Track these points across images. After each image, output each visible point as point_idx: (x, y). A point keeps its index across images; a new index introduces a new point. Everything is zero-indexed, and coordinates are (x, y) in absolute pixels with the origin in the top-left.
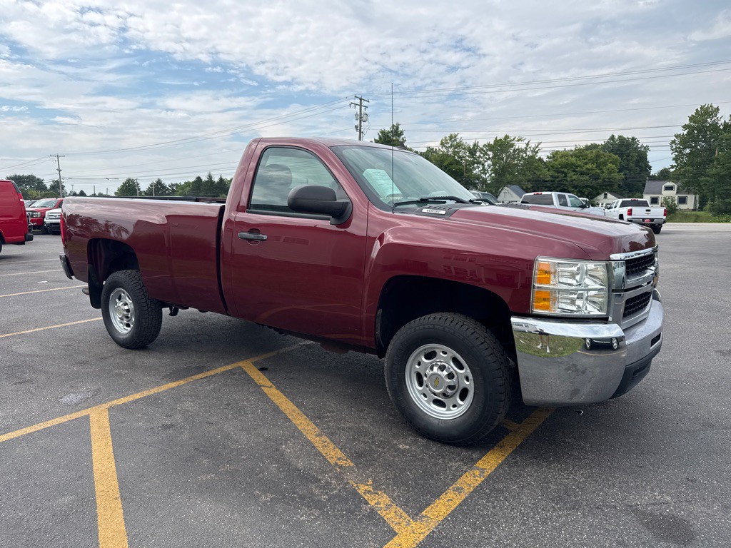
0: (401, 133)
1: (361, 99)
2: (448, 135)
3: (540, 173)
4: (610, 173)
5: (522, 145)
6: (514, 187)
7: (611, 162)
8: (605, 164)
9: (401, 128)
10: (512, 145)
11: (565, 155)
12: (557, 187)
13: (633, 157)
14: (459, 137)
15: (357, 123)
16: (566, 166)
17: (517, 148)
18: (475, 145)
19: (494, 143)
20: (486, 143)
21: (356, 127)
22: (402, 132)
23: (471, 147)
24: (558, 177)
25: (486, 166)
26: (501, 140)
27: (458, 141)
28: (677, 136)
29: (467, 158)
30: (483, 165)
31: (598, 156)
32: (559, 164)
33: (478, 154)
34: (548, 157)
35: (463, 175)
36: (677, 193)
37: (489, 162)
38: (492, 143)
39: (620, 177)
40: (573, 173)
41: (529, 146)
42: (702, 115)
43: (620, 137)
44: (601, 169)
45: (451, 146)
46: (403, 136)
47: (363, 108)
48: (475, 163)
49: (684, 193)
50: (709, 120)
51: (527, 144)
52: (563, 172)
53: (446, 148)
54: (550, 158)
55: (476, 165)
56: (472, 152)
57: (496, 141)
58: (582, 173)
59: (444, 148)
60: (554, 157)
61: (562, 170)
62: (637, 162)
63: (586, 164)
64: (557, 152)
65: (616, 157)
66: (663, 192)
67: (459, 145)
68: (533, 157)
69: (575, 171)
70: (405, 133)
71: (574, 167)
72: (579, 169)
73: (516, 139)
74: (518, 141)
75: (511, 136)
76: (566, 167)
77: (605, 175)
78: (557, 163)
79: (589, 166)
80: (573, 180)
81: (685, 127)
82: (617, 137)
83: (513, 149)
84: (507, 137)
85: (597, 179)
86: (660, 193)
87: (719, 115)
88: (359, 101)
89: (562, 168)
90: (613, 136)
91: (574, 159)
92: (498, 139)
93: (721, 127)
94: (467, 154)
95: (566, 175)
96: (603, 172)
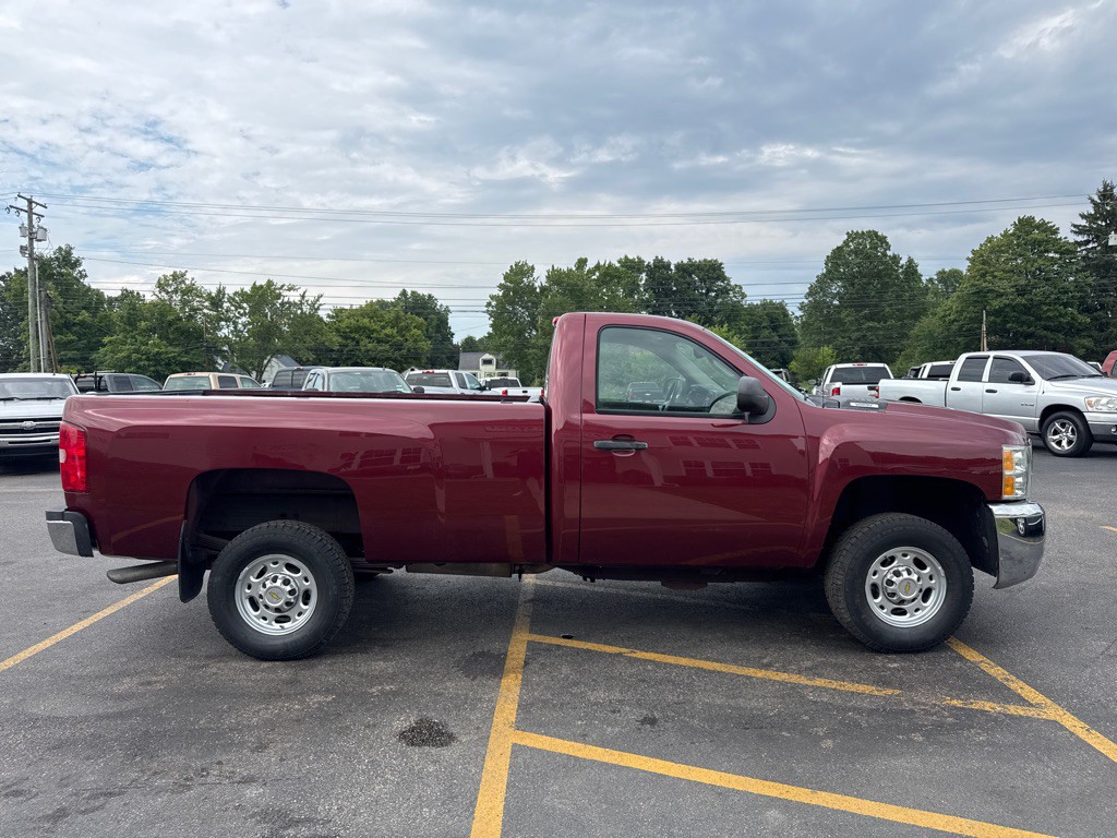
0: (77, 263)
1: (30, 202)
2: (169, 272)
3: (324, 339)
4: (416, 341)
5: (294, 297)
6: (284, 358)
7: (415, 327)
8: (407, 328)
9: (75, 254)
10: (279, 296)
11: (352, 313)
12: (347, 359)
13: (432, 320)
14: (188, 276)
15: (25, 242)
16: (358, 329)
17: (286, 299)
18: (219, 291)
19: (252, 291)
20: (239, 290)
21: (23, 249)
22: (78, 260)
23: (213, 295)
24: (347, 346)
25: (240, 326)
26: (261, 287)
27: (188, 282)
28: (492, 297)
29: (205, 311)
30: (235, 324)
31: (398, 318)
32: (347, 327)
33: (226, 305)
34: (329, 316)
35: (202, 337)
36: (497, 368)
37: (244, 319)
38: (248, 289)
39: (426, 345)
40: (367, 341)
41: (306, 298)
42: (516, 274)
43: (413, 293)
44: (403, 336)
45: (176, 291)
46: (81, 269)
47: (34, 217)
48: (222, 319)
49: (506, 368)
50: (525, 279)
51: (303, 296)
52: (353, 339)
53: (168, 293)
54: (333, 317)
55: (223, 323)
56: (216, 301)
57: (254, 287)
58: (379, 341)
59: (163, 294)
60: (337, 316)
61: (352, 335)
62: (438, 326)
63: (383, 327)
64: (342, 310)
65: (421, 320)
66: (481, 367)
67: (190, 290)
68: (311, 316)
69: (369, 337)
70: (84, 262)
71: (368, 333)
72: (375, 335)
73: (286, 287)
74: (289, 290)
75: (278, 282)
76: (356, 332)
77: (410, 344)
78: (343, 325)
79: (388, 331)
80: (368, 351)
81: (501, 286)
82: (409, 293)
83: (280, 301)
84: (270, 283)
85: (400, 350)
86: (478, 368)
87: (535, 275)
88: (26, 203)
89: (351, 332)
90: (404, 291)
91: (366, 320)
92: (258, 284)
93: (538, 290)
94: (207, 304)
95: (358, 342)
96: (407, 340)
